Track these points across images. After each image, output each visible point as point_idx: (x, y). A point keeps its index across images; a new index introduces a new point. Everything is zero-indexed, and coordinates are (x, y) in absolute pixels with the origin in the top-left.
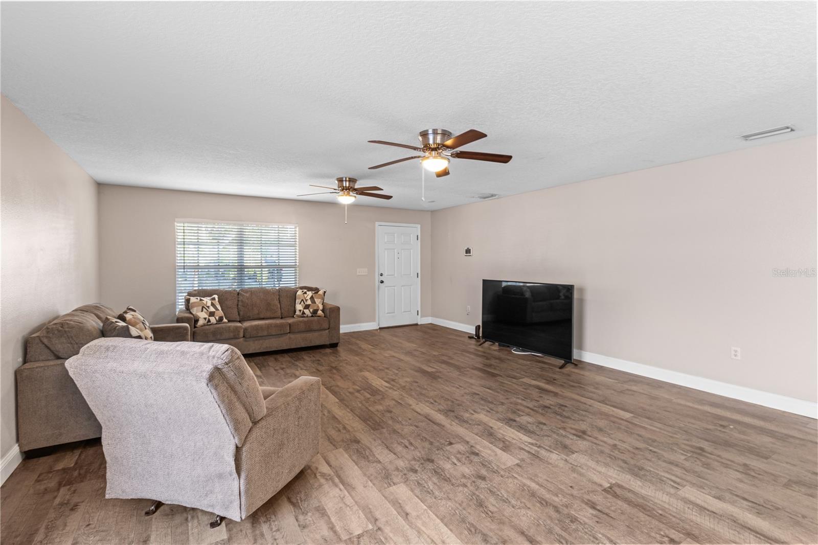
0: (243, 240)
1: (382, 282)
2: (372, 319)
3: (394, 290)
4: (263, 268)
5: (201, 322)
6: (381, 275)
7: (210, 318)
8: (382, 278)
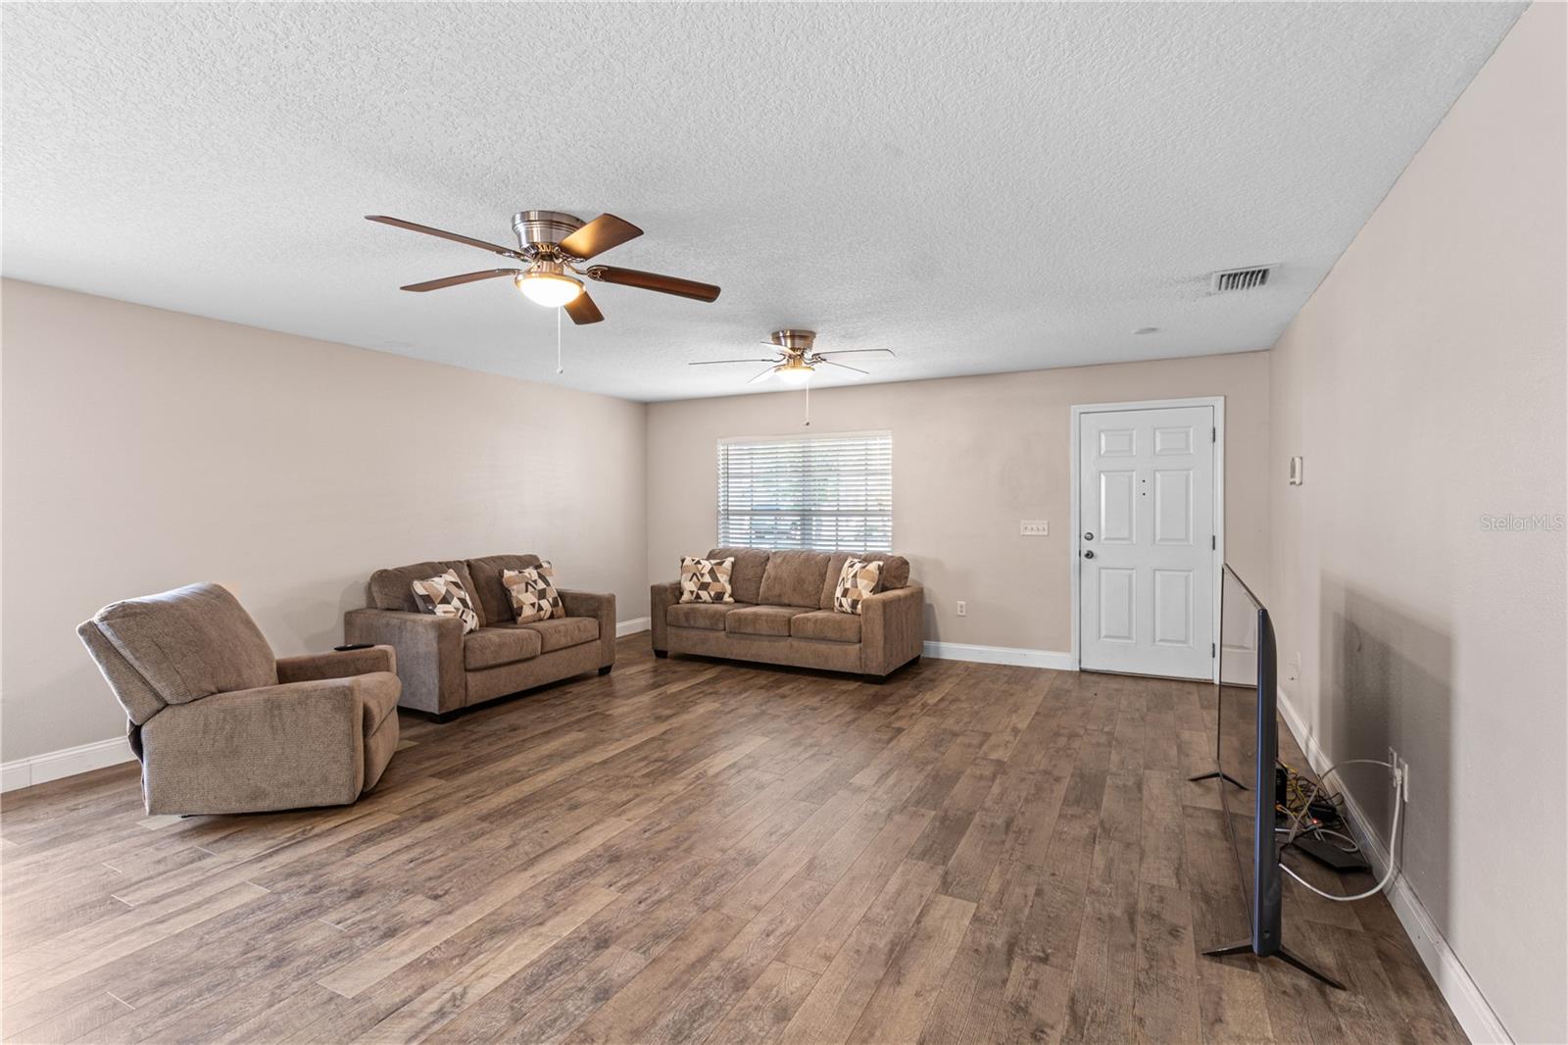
0: (810, 461)
1: (1090, 555)
2: (1061, 645)
3: (1130, 576)
4: (840, 515)
5: (686, 597)
6: (1090, 537)
7: (700, 592)
8: (1088, 546)
